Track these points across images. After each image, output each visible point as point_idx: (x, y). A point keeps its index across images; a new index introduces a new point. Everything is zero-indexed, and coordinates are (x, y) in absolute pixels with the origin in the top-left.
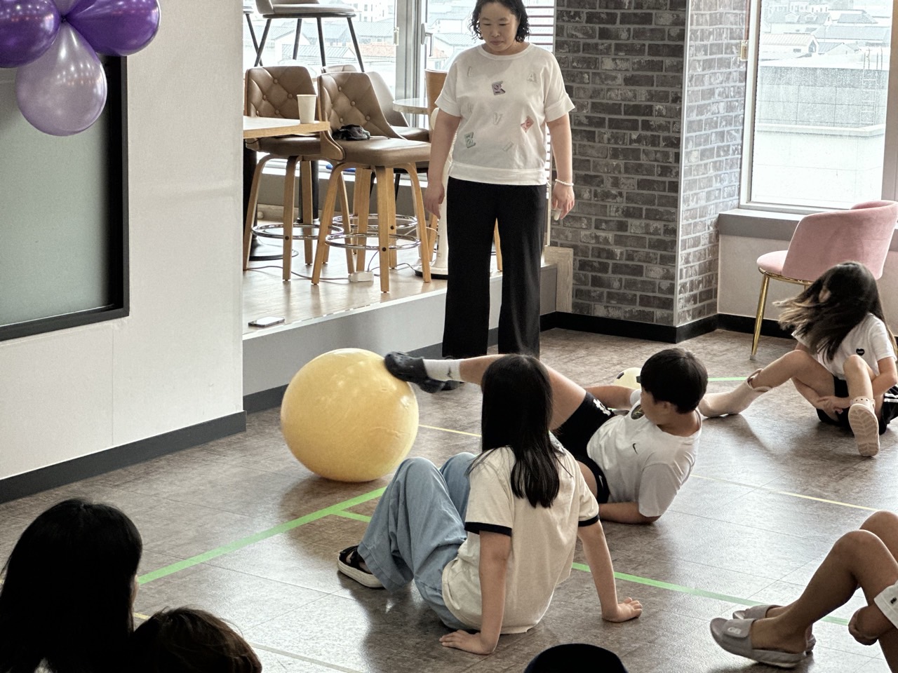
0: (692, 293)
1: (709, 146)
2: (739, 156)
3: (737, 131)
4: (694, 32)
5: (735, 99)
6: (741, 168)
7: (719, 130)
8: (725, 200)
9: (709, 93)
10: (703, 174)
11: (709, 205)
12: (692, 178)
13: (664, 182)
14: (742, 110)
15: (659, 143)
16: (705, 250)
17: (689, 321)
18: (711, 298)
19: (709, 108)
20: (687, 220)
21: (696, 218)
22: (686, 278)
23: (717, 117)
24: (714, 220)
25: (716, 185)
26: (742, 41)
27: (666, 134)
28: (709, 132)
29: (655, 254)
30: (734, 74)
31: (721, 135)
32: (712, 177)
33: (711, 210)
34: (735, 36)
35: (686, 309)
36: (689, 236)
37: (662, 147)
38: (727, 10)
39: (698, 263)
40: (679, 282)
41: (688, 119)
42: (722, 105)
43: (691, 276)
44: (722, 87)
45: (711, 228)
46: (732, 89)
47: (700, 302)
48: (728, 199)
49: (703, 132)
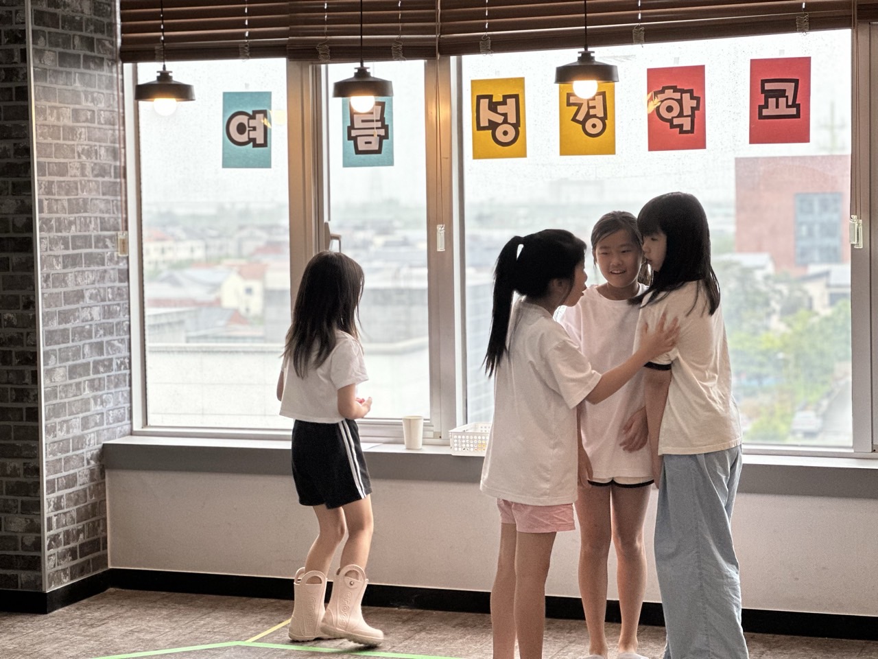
0: (68, 547)
1: (81, 361)
2: (127, 372)
3: (122, 341)
4: (45, 222)
5: (115, 302)
6: (130, 385)
7: (94, 340)
8: (112, 426)
9: (76, 295)
10: (74, 396)
11: (87, 434)
12: (58, 401)
13: (21, 409)
14: (127, 316)
15: (11, 360)
16: (84, 490)
17: (67, 582)
18: (99, 550)
19: (77, 314)
20: (54, 455)
21: (68, 451)
22: (58, 528)
23: (91, 325)
24: (95, 452)
25: (95, 408)
26: (119, 233)
27: (19, 348)
28: (81, 343)
29: (14, 500)
30: (112, 272)
31: (99, 347)
32: (89, 399)
33: (90, 441)
34: (108, 226)
35: (60, 568)
36: (59, 475)
37: (15, 365)
38: (93, 195)
39: (75, 508)
40: (47, 534)
41: (46, 328)
42: (96, 312)
43: (66, 525)
44: (95, 288)
45: (92, 462)
46: (110, 290)
47: (81, 557)
48: (115, 425)
49: (71, 344)
